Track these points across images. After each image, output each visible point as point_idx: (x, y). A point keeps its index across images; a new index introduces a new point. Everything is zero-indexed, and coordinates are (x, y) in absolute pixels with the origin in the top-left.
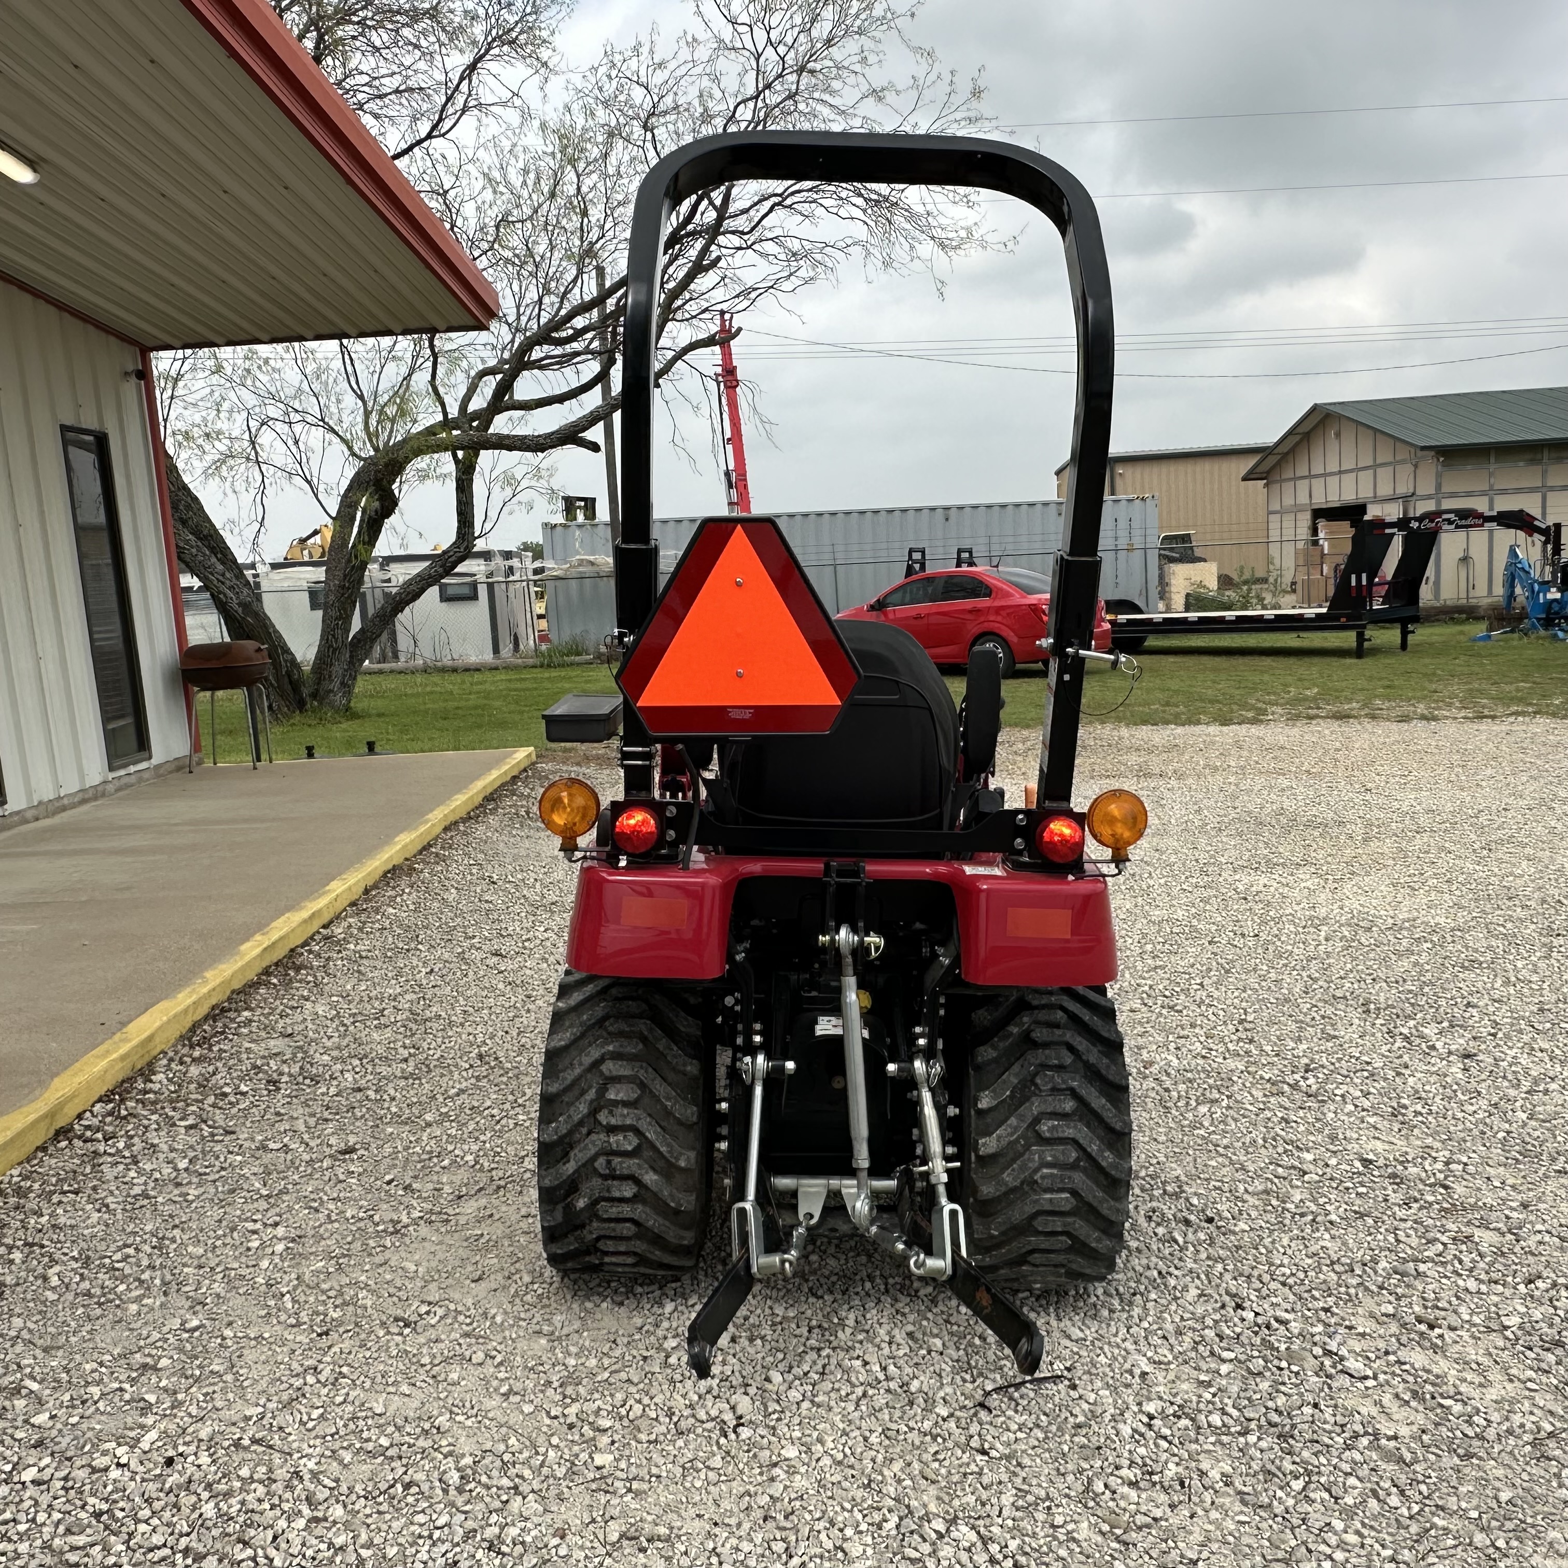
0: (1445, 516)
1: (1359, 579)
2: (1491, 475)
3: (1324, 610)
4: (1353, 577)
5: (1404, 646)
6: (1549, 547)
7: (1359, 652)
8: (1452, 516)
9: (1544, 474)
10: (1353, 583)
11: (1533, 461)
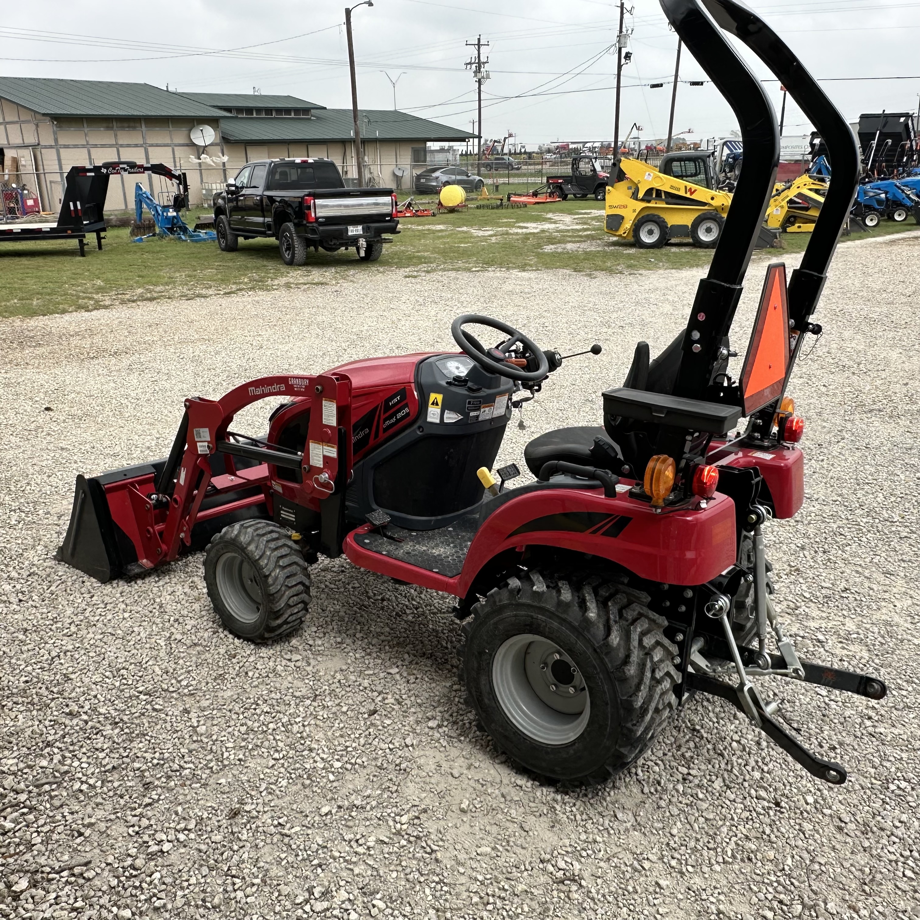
0: (121, 166)
1: (75, 206)
2: (86, 135)
3: (55, 225)
4: (71, 204)
5: (100, 247)
6: (181, 187)
7: (82, 252)
8: (125, 166)
9: (116, 136)
10: (72, 208)
11: (108, 128)
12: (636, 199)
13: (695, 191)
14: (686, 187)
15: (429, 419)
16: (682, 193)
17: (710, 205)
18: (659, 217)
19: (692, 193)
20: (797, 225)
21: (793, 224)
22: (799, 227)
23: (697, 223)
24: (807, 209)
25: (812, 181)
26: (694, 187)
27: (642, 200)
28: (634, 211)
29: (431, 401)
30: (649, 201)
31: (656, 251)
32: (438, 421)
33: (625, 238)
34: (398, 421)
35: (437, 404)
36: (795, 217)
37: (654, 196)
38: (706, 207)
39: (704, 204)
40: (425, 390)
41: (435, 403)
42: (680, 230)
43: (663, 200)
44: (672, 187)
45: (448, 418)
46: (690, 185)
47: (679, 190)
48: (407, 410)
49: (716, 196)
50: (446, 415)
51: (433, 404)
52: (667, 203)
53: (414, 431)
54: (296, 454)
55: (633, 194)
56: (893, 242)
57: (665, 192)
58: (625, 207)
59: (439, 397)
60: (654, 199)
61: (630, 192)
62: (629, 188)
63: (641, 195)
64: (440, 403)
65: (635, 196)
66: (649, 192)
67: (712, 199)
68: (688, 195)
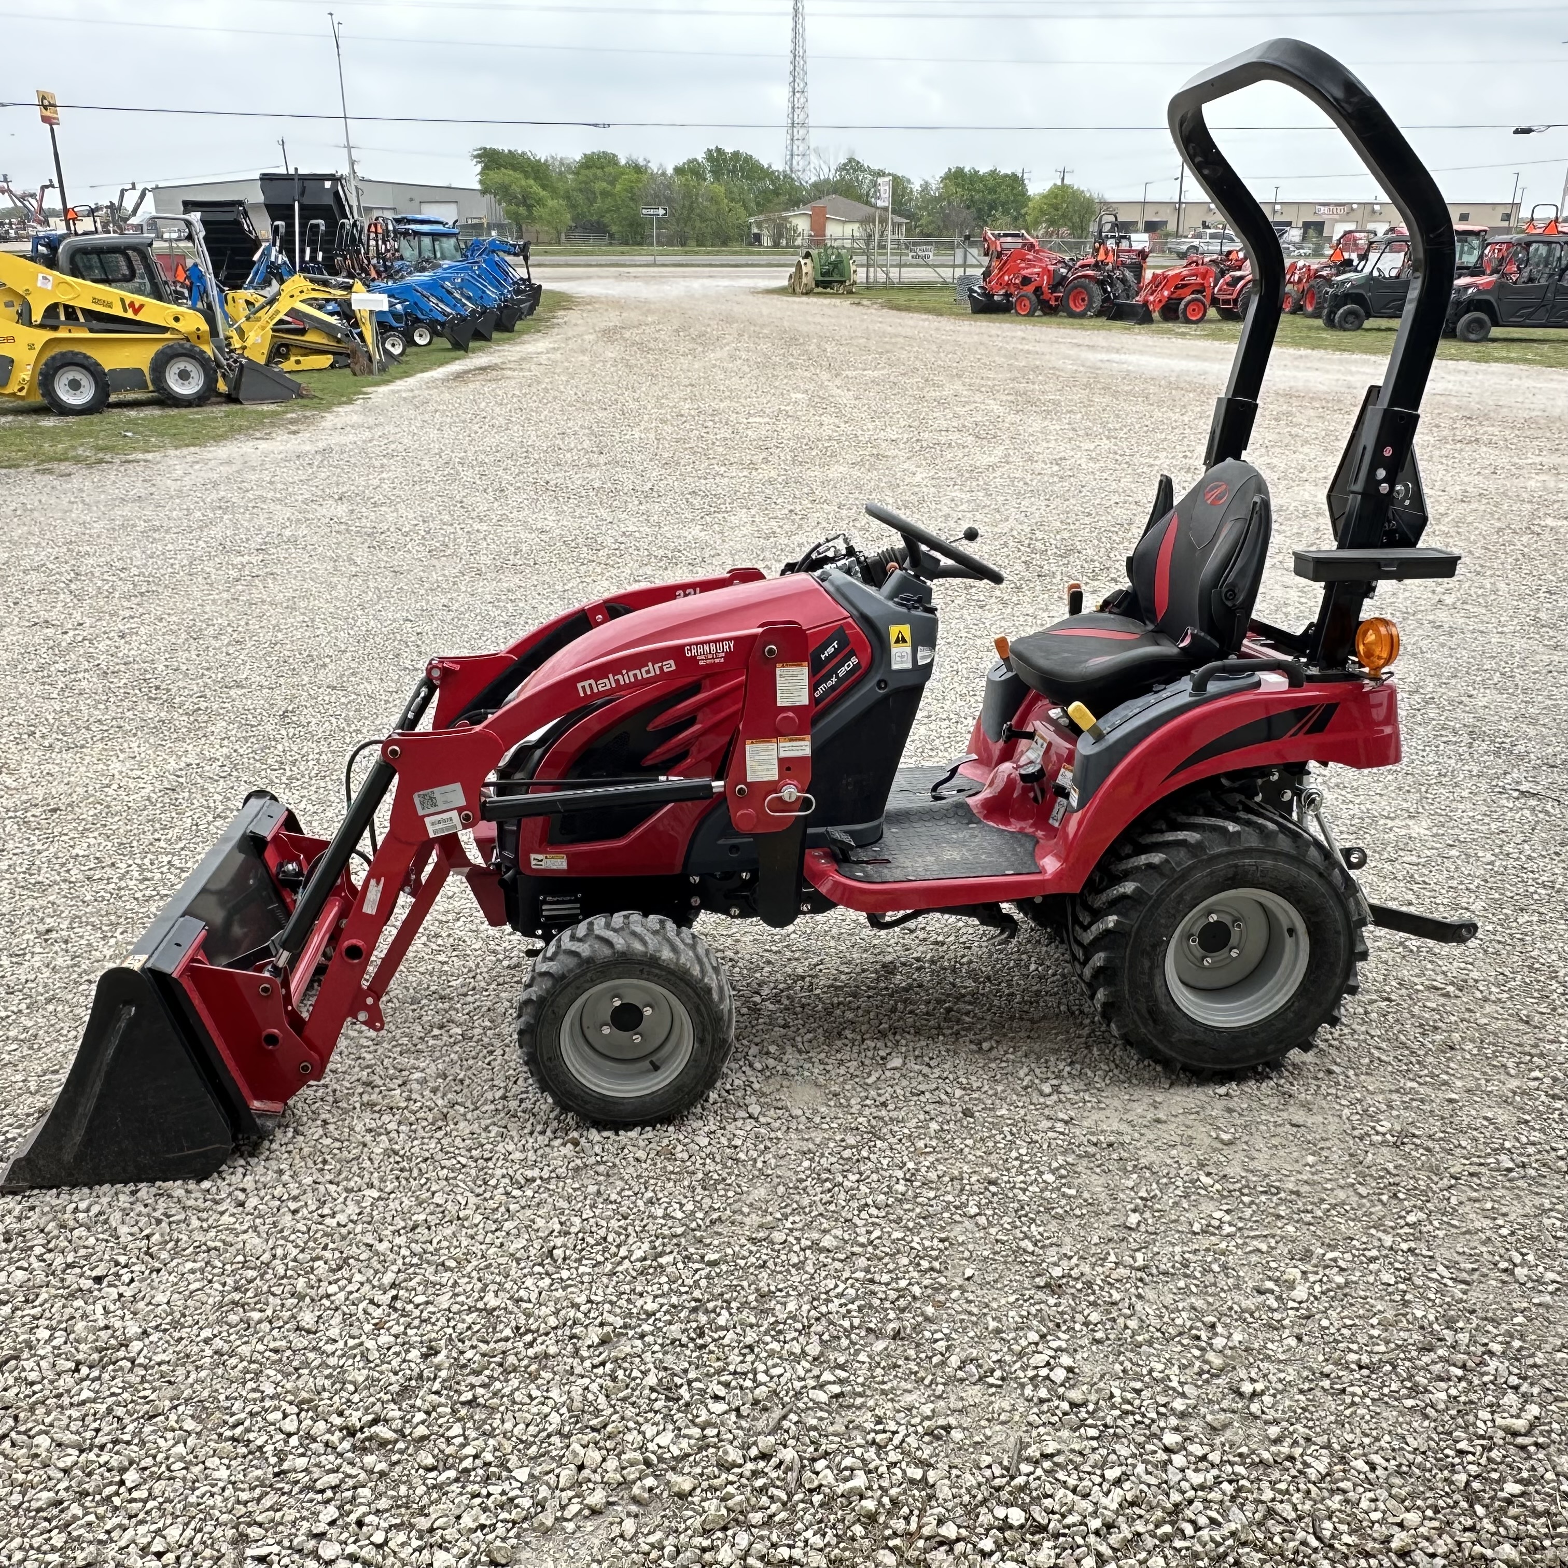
12: (30, 324)
13: (142, 306)
14: (122, 300)
15: (895, 666)
16: (117, 311)
17: (174, 330)
18: (88, 357)
19: (136, 311)
20: (293, 359)
21: (286, 357)
22: (298, 362)
23: (160, 364)
24: (303, 332)
25: (311, 285)
26: (138, 299)
27: (42, 326)
28: (31, 347)
29: (893, 639)
30: (55, 328)
31: (95, 418)
32: (909, 666)
33: (22, 398)
34: (840, 680)
35: (904, 641)
36: (286, 346)
37: (63, 318)
38: (168, 335)
39: (164, 330)
40: (880, 625)
41: (901, 640)
42: (132, 377)
43: (82, 325)
44: (95, 301)
45: (923, 658)
46: (129, 297)
47: (110, 305)
48: (854, 660)
49: (183, 314)
50: (920, 654)
51: (897, 641)
52: (91, 331)
53: (872, 689)
54: (657, 781)
55: (20, 315)
56: (459, 377)
57: (82, 310)
58: (11, 340)
59: (906, 630)
60: (63, 323)
61: (12, 312)
62: (9, 305)
63: (37, 317)
64: (908, 637)
65: (24, 317)
66: (51, 311)
67: (177, 319)
68: (130, 315)
